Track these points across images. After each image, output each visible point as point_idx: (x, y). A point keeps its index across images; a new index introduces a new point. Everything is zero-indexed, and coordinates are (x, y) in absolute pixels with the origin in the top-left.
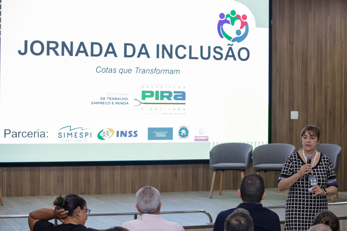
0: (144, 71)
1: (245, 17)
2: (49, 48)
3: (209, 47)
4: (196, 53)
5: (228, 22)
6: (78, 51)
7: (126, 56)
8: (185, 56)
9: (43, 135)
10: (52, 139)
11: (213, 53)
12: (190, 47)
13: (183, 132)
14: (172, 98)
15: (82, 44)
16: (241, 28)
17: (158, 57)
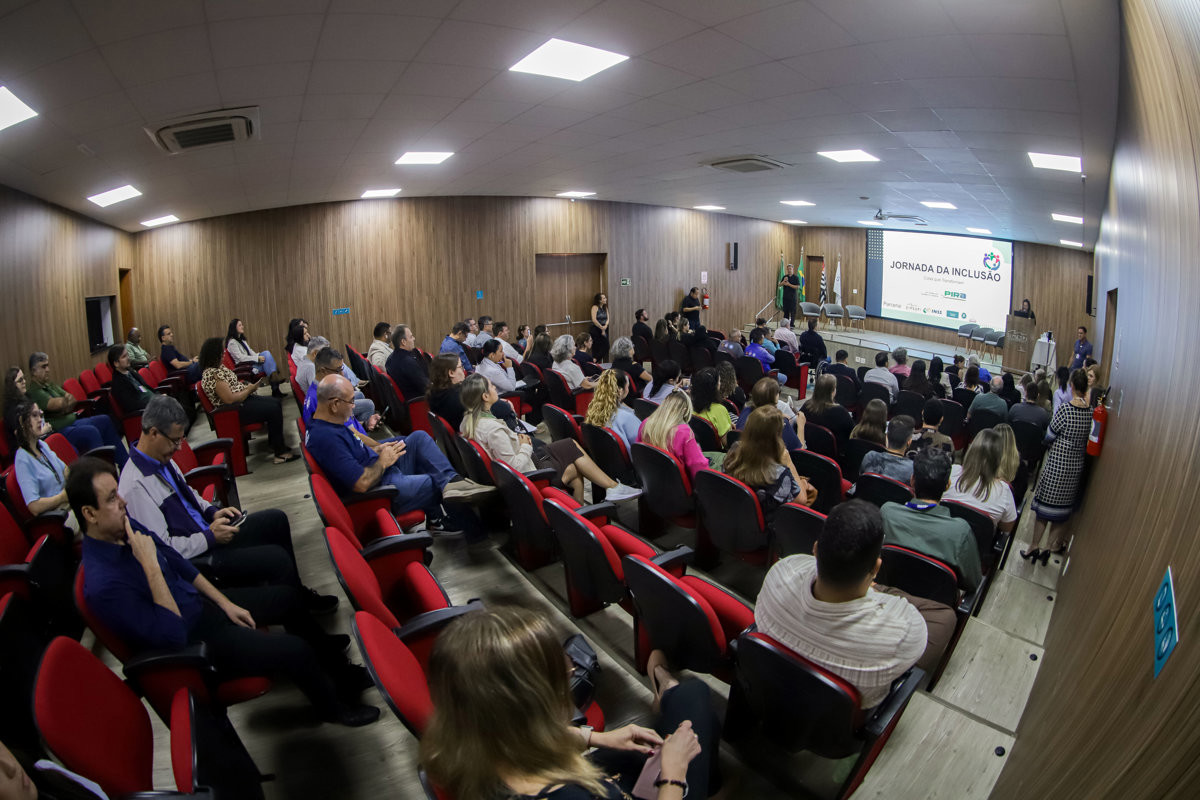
0: (946, 281)
1: (998, 257)
2: (904, 266)
3: (979, 272)
4: (972, 274)
5: (989, 259)
6: (916, 268)
7: (938, 272)
8: (966, 275)
10: (903, 309)
12: (969, 271)
15: (918, 265)
17: (953, 274)
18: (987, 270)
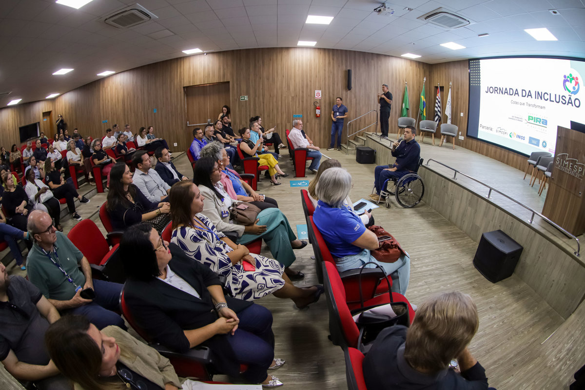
0: (530, 105)
1: (577, 79)
2: (495, 90)
3: (559, 96)
4: (553, 98)
5: (568, 81)
6: (505, 92)
7: (522, 96)
8: (548, 99)
9: (491, 130)
10: (494, 132)
11: (561, 100)
12: (550, 94)
13: (544, 144)
14: (541, 122)
15: (506, 89)
16: (576, 85)
17: (536, 98)
18: (567, 94)
